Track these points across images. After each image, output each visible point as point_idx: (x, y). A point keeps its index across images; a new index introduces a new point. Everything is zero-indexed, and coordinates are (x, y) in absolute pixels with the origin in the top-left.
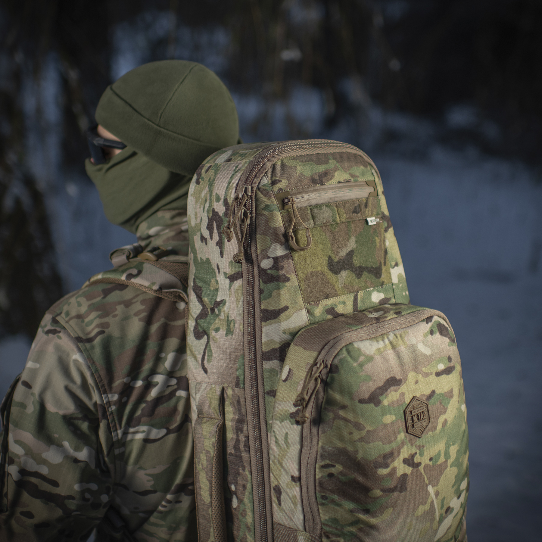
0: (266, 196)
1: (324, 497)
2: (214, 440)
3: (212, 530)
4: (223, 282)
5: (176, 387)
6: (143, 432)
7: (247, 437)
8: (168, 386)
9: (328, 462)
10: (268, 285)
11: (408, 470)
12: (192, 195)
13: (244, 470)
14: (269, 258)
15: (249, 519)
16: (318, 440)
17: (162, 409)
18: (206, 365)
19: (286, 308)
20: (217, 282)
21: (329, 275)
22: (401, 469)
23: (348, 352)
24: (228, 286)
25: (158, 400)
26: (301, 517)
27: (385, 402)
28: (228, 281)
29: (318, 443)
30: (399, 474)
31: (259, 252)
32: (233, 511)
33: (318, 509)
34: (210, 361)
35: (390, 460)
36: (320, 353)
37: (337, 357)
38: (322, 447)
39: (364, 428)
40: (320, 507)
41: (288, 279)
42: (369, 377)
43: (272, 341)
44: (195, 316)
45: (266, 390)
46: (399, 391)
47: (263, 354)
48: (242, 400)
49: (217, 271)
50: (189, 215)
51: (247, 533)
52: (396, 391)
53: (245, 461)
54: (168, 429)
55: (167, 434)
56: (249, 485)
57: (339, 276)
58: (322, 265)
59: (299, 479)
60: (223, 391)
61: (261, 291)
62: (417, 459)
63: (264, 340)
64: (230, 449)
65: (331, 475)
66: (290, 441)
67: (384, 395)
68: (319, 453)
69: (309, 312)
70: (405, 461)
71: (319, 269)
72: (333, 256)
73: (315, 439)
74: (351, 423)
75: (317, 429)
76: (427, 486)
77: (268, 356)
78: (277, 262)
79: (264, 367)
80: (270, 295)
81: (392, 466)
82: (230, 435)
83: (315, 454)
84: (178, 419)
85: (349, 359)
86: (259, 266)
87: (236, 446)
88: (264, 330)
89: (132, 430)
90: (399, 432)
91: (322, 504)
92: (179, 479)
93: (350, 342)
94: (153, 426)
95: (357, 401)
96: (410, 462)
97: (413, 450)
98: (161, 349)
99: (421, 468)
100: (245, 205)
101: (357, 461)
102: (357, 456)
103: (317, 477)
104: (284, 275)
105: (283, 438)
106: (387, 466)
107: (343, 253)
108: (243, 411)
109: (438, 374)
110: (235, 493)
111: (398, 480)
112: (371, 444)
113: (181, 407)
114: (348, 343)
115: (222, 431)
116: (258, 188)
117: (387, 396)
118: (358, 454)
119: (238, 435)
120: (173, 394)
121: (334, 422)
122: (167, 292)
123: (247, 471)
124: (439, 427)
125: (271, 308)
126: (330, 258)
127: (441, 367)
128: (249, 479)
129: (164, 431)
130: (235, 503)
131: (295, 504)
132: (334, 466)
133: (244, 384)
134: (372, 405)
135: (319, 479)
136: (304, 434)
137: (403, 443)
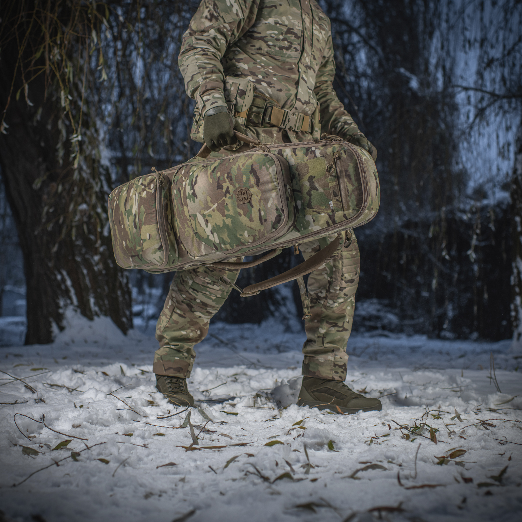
11: (224, 190)
14: (316, 149)
21: (308, 176)
22: (225, 186)
27: (251, 176)
30: (224, 184)
41: (306, 156)
52: (254, 183)
58: (311, 172)
62: (228, 195)
70: (228, 188)
72: (315, 179)
76: (217, 202)
80: (302, 150)
90: (239, 184)
97: (231, 192)
99: (224, 198)
107: (317, 185)
109: (260, 210)
111: (221, 184)
124: (239, 211)
126: (314, 177)
127: (262, 213)
137: (234, 186)
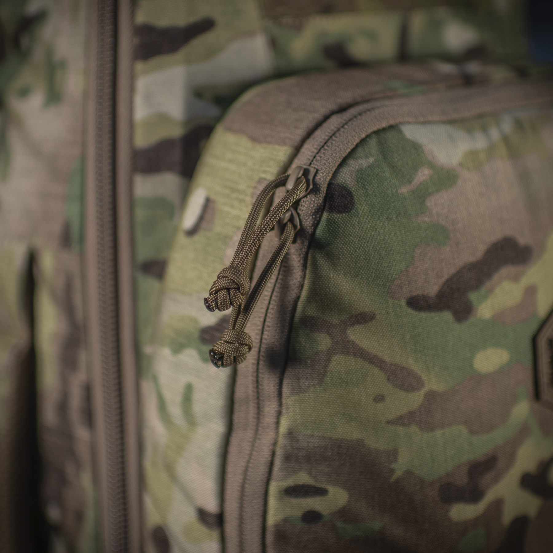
7: (88, 390)
9: (304, 478)
11: (532, 505)
16: (279, 414)
19: (208, 24)
22: (515, 502)
23: (384, 152)
27: (485, 309)
29: (278, 423)
30: (508, 516)
35: (487, 478)
36: (297, 149)
37: (351, 162)
38: (290, 434)
39: (420, 383)
42: (442, 233)
43: (162, 118)
45: (140, 258)
46: (525, 281)
47: (137, 154)
48: (77, 284)
52: (516, 278)
59: (220, 519)
63: (139, 114)
65: (312, 517)
66: (198, 408)
67: (483, 290)
68: (279, 452)
69: (274, 43)
70: (526, 481)
73: (270, 408)
74: (381, 368)
75: (277, 381)
77: (150, 161)
79: (137, 194)
81: (490, 496)
83: (266, 454)
85: (387, 172)
88: (142, 84)
90: (514, 400)
93: (392, 122)
95: (403, 302)
96: (537, 482)
101: (393, 479)
102: (393, 466)
103: (272, 519)
105: (178, 398)
106: (477, 495)
108: (78, 316)
111: (503, 535)
112: (438, 433)
114: (384, 124)
117: (491, 291)
118: (396, 460)
121: (329, 360)
125: (163, 22)
132: (322, 492)
133: (81, 241)
134: (447, 316)
135: (276, 526)
136: (240, 392)
137: (523, 433)
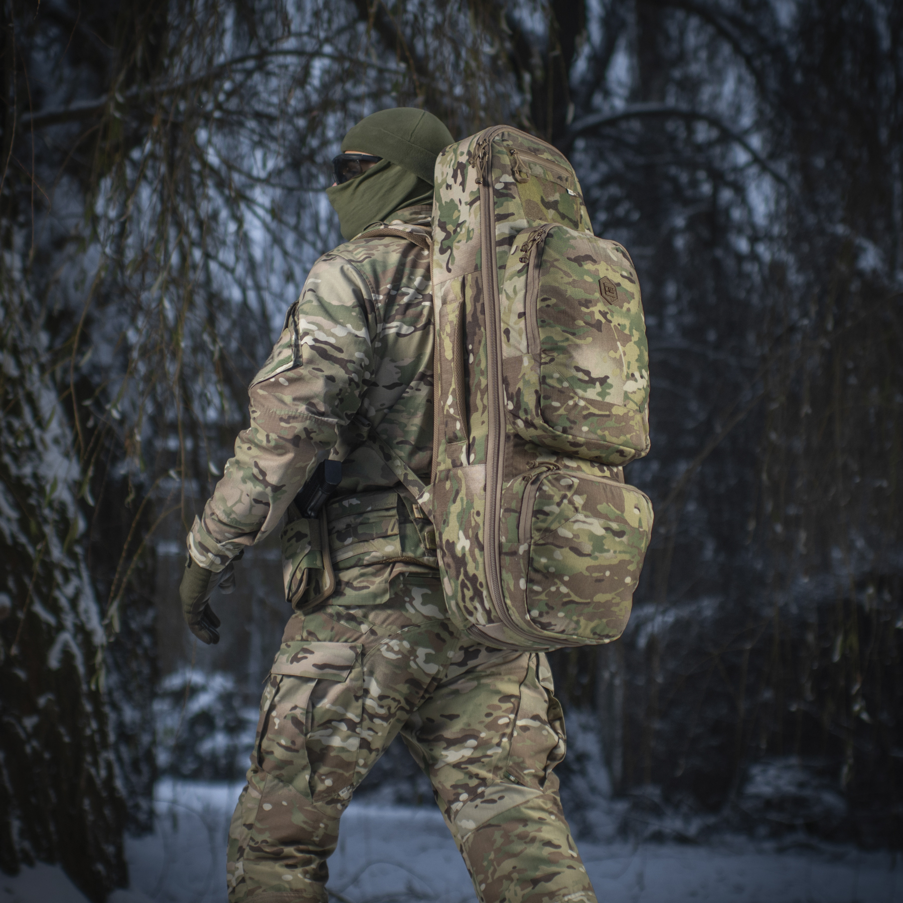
0: (498, 146)
1: (543, 321)
2: (457, 313)
3: (453, 380)
4: (464, 208)
5: (422, 300)
6: (397, 326)
7: (483, 304)
8: (416, 298)
9: (545, 296)
10: (500, 199)
11: (603, 321)
12: (440, 163)
13: (480, 329)
14: (501, 182)
15: (483, 366)
16: (539, 282)
17: (411, 312)
18: (450, 266)
19: (513, 214)
20: (459, 211)
21: (542, 207)
22: (598, 316)
24: (468, 210)
25: (408, 305)
26: (525, 344)
28: (469, 206)
29: (539, 284)
30: (596, 317)
31: (493, 179)
32: (470, 366)
33: (539, 332)
34: (453, 264)
35: (590, 305)
38: (542, 286)
39: (571, 276)
40: (540, 329)
41: (514, 198)
42: (573, 248)
43: (503, 233)
44: (440, 241)
45: (498, 266)
46: (595, 267)
47: (496, 242)
48: (479, 279)
49: (459, 204)
50: (437, 177)
51: (481, 377)
53: (481, 322)
54: (415, 327)
55: (414, 331)
56: (484, 339)
57: (549, 211)
58: (537, 199)
59: (524, 313)
60: (464, 278)
61: (495, 203)
62: (609, 316)
63: (496, 234)
64: (469, 318)
65: (548, 306)
66: (517, 290)
67: (585, 263)
68: (539, 291)
69: (528, 222)
70: (600, 311)
71: (535, 200)
72: (544, 198)
73: (537, 282)
74: (562, 271)
75: (538, 272)
76: (617, 341)
77: (500, 243)
78: (507, 185)
79: (497, 251)
80: (502, 205)
81: (592, 309)
82: (469, 308)
83: (536, 293)
84: (423, 320)
86: (493, 188)
87: (474, 315)
88: (497, 227)
89: (389, 325)
90: (595, 292)
91: (542, 326)
92: (422, 369)
94: (404, 322)
95: (566, 258)
96: (604, 314)
97: (606, 310)
98: (412, 273)
99: (612, 325)
100: (484, 148)
103: (538, 308)
104: (511, 194)
105: (512, 291)
106: (588, 308)
107: (551, 199)
108: (480, 286)
110: (472, 351)
111: (595, 321)
113: (426, 312)
115: (463, 306)
116: (494, 142)
118: (567, 293)
119: (475, 306)
120: (419, 304)
121: (550, 269)
122: (416, 235)
123: (482, 329)
124: (625, 309)
125: (502, 213)
126: (542, 197)
128: (484, 334)
129: (412, 329)
130: (471, 359)
131: (520, 335)
132: (549, 299)
133: (481, 267)
134: (577, 265)
137: (599, 300)
